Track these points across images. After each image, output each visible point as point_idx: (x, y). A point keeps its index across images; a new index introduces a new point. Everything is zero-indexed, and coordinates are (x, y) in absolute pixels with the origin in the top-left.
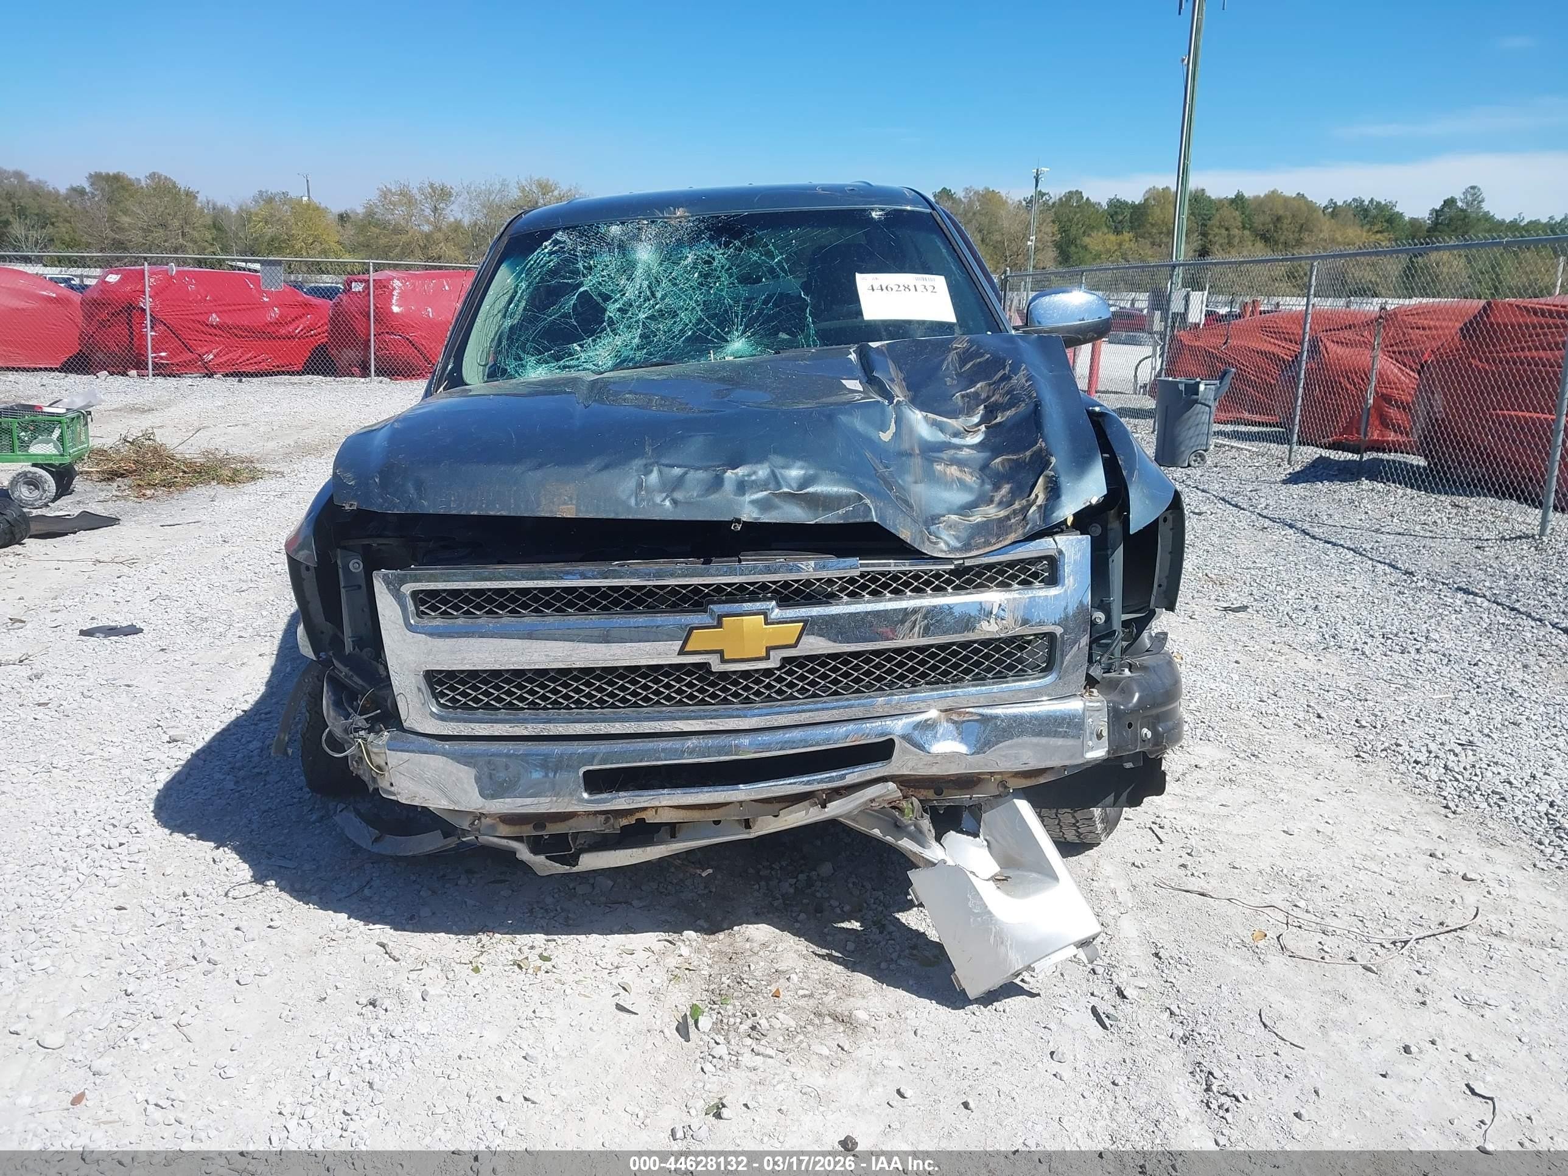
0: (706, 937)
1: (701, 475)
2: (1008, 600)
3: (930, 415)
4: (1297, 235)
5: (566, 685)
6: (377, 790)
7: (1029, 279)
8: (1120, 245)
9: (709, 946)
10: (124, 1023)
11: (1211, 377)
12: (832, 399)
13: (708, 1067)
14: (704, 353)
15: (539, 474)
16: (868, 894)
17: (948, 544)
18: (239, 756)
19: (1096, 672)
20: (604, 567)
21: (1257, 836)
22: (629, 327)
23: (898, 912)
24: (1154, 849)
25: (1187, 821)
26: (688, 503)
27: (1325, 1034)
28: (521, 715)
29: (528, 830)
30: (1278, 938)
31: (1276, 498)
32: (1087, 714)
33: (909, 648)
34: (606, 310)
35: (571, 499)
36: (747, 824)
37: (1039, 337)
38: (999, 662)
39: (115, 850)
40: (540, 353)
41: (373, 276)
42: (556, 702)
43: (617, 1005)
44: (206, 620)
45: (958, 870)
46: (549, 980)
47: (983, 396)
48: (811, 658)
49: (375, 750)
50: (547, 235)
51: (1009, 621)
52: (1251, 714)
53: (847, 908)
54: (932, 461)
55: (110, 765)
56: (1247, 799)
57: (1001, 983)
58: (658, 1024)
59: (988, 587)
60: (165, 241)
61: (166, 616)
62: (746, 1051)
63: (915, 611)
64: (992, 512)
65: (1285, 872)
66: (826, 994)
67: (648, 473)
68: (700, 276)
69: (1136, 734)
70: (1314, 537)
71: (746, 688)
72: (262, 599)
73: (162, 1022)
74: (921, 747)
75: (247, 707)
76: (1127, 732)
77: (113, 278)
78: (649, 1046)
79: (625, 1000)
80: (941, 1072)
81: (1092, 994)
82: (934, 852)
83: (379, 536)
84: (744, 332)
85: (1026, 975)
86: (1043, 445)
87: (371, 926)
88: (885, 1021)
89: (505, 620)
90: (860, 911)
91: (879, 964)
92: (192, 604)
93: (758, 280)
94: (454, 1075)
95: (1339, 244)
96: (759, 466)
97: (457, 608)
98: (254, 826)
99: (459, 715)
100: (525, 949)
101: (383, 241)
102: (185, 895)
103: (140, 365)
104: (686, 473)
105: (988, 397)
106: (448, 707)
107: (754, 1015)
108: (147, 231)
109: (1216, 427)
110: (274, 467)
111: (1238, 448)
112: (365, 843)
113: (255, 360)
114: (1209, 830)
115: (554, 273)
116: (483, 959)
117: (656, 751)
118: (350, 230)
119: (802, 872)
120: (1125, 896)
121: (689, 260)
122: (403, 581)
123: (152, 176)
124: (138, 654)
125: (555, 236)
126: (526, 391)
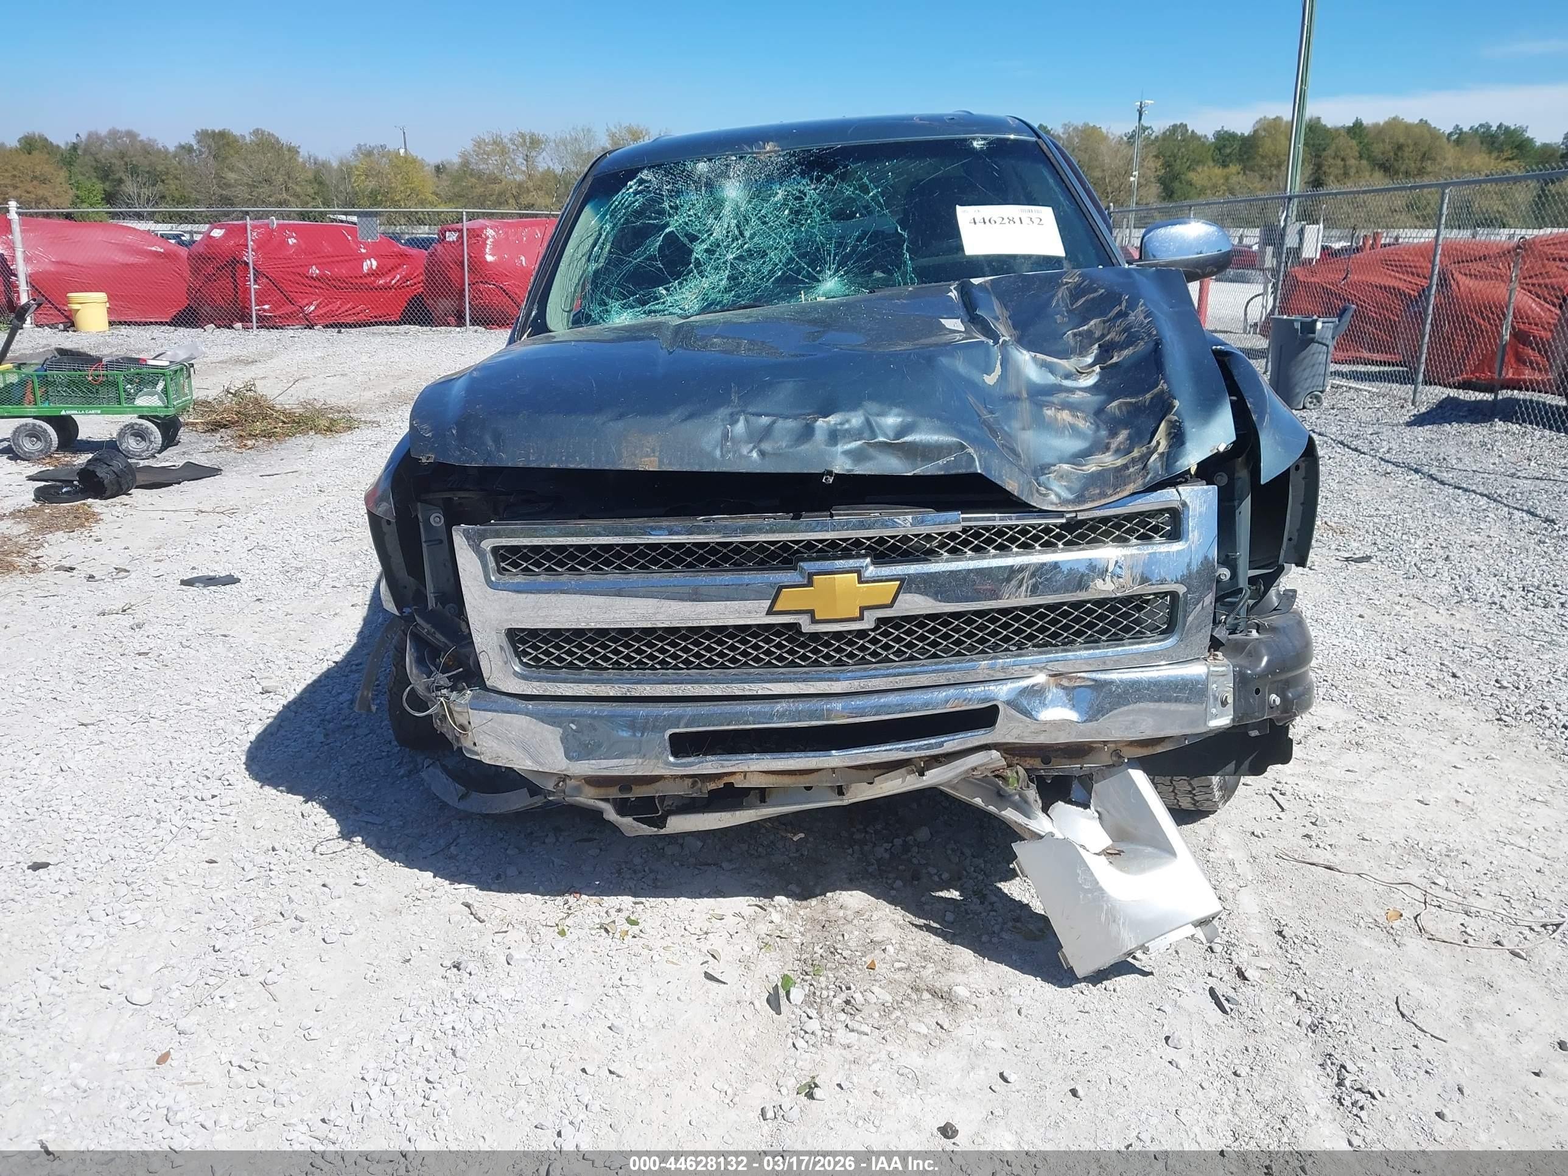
0: (798, 903)
1: (790, 424)
2: (1125, 556)
3: (1039, 356)
4: (1418, 164)
5: (650, 645)
6: (460, 749)
7: (1132, 216)
8: (1227, 178)
9: (801, 913)
10: (212, 981)
11: (1327, 314)
12: (933, 340)
13: (800, 1043)
14: (794, 294)
15: (620, 425)
16: (968, 862)
17: (1058, 495)
18: (330, 708)
19: (1222, 634)
20: (688, 522)
21: (1389, 806)
22: (716, 268)
23: (1000, 881)
24: (1274, 818)
25: (1309, 787)
26: (776, 455)
27: (1469, 1025)
28: (605, 675)
29: (614, 793)
30: (1415, 918)
31: (1400, 441)
32: (1211, 679)
33: (1016, 608)
34: (691, 251)
35: (653, 451)
36: (840, 791)
37: (1157, 270)
38: (1114, 623)
39: (208, 802)
40: (625, 297)
41: (466, 224)
42: (640, 662)
43: (706, 973)
44: (300, 570)
45: (1067, 843)
46: (637, 945)
47: (1097, 334)
48: (908, 619)
49: (458, 709)
50: (631, 174)
51: (1126, 578)
52: (1378, 672)
53: (945, 876)
54: (1041, 405)
55: (205, 715)
56: (1375, 764)
57: (1112, 962)
58: (748, 996)
59: (1103, 542)
60: (270, 196)
61: (262, 566)
62: (840, 1027)
63: (1022, 569)
64: (1109, 460)
65: (1421, 845)
66: (924, 967)
67: (734, 422)
68: (791, 213)
69: (1264, 701)
70: (1442, 483)
71: (839, 650)
72: (356, 548)
73: (248, 979)
74: (1027, 713)
75: (338, 658)
76: (1254, 698)
77: (217, 233)
78: (739, 1018)
79: (714, 969)
80: (1047, 1055)
81: (1210, 975)
82: (1040, 823)
83: (460, 490)
84: (837, 271)
85: (1139, 954)
86: (1165, 387)
87: (457, 886)
88: (987, 998)
89: (587, 578)
90: (960, 879)
91: (980, 936)
92: (287, 554)
93: (852, 216)
94: (538, 1045)
95: (1464, 171)
96: (853, 414)
97: (538, 565)
98: (342, 780)
99: (542, 675)
100: (612, 912)
101: (480, 190)
102: (274, 849)
103: (244, 317)
104: (774, 422)
105: (1103, 336)
106: (531, 666)
107: (849, 988)
108: (252, 186)
109: (1333, 367)
110: (371, 417)
111: (1356, 389)
112: (452, 801)
113: (354, 311)
114: (1335, 798)
115: (639, 213)
116: (569, 922)
117: (744, 714)
118: (445, 182)
119: (898, 837)
120: (1243, 868)
121: (780, 196)
122: (483, 536)
123: (256, 132)
124: (235, 604)
125: (640, 175)
126: (612, 336)
